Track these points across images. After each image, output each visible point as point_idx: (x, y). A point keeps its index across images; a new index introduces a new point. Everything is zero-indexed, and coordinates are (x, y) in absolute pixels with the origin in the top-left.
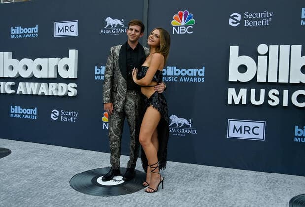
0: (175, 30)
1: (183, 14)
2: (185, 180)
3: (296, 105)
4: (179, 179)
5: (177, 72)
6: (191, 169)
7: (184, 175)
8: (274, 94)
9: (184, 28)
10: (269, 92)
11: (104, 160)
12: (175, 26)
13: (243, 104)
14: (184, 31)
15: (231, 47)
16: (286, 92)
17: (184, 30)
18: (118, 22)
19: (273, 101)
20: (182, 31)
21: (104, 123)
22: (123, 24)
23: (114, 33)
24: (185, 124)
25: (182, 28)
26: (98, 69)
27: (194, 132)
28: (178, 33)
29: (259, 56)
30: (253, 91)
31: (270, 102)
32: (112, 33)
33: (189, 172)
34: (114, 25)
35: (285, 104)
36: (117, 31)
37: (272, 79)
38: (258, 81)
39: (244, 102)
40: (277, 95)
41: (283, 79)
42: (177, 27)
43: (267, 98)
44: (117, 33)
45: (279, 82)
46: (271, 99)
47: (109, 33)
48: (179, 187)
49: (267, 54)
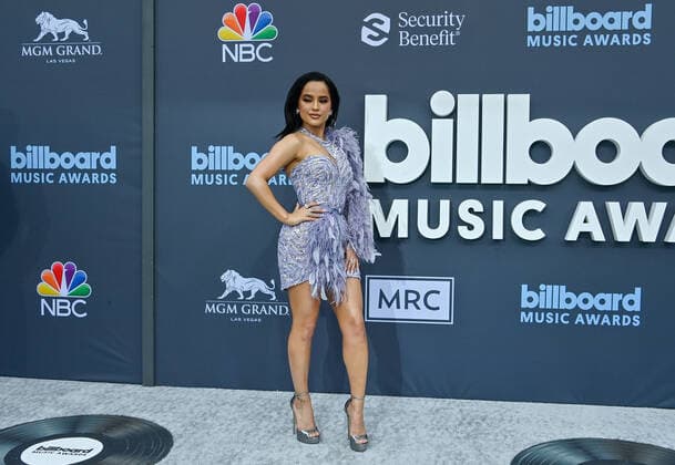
0: (226, 52)
1: (248, 13)
2: (262, 434)
3: (521, 236)
4: (248, 433)
5: (236, 161)
6: (280, 405)
7: (261, 421)
8: (471, 210)
9: (249, 49)
10: (460, 208)
11: (44, 400)
12: (227, 43)
13: (400, 236)
14: (250, 56)
15: (367, 96)
16: (498, 206)
17: (252, 52)
18: (71, 26)
19: (471, 227)
20: (245, 56)
21: (43, 301)
22: (86, 34)
23: (62, 57)
24: (259, 293)
25: (244, 49)
26: (21, 155)
27: (284, 310)
28: (236, 60)
29: (434, 121)
30: (423, 205)
31: (463, 232)
32: (55, 56)
33: (274, 414)
34: (61, 35)
35: (498, 234)
36: (69, 51)
37: (467, 176)
38: (432, 181)
39: (403, 233)
40: (478, 214)
41: (492, 176)
42: (231, 45)
43: (455, 220)
44: (71, 57)
45: (483, 182)
46: (464, 224)
47: (49, 57)
48: (245, 452)
49: (453, 115)
